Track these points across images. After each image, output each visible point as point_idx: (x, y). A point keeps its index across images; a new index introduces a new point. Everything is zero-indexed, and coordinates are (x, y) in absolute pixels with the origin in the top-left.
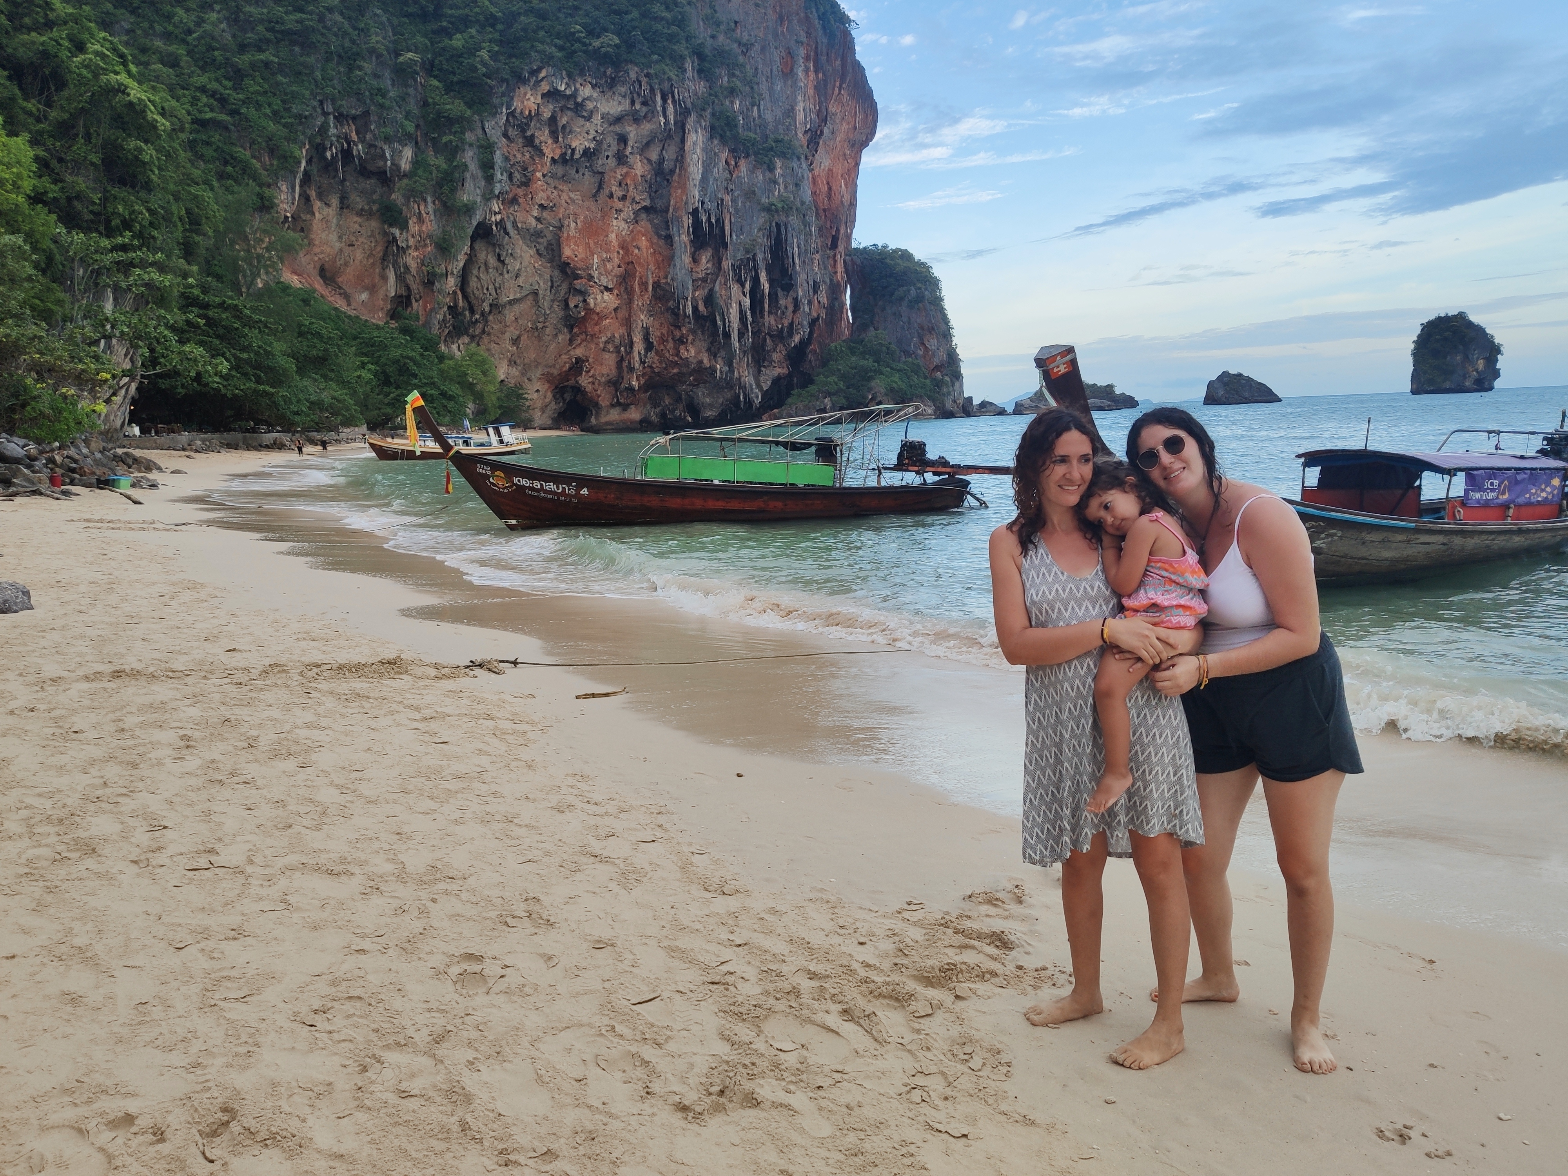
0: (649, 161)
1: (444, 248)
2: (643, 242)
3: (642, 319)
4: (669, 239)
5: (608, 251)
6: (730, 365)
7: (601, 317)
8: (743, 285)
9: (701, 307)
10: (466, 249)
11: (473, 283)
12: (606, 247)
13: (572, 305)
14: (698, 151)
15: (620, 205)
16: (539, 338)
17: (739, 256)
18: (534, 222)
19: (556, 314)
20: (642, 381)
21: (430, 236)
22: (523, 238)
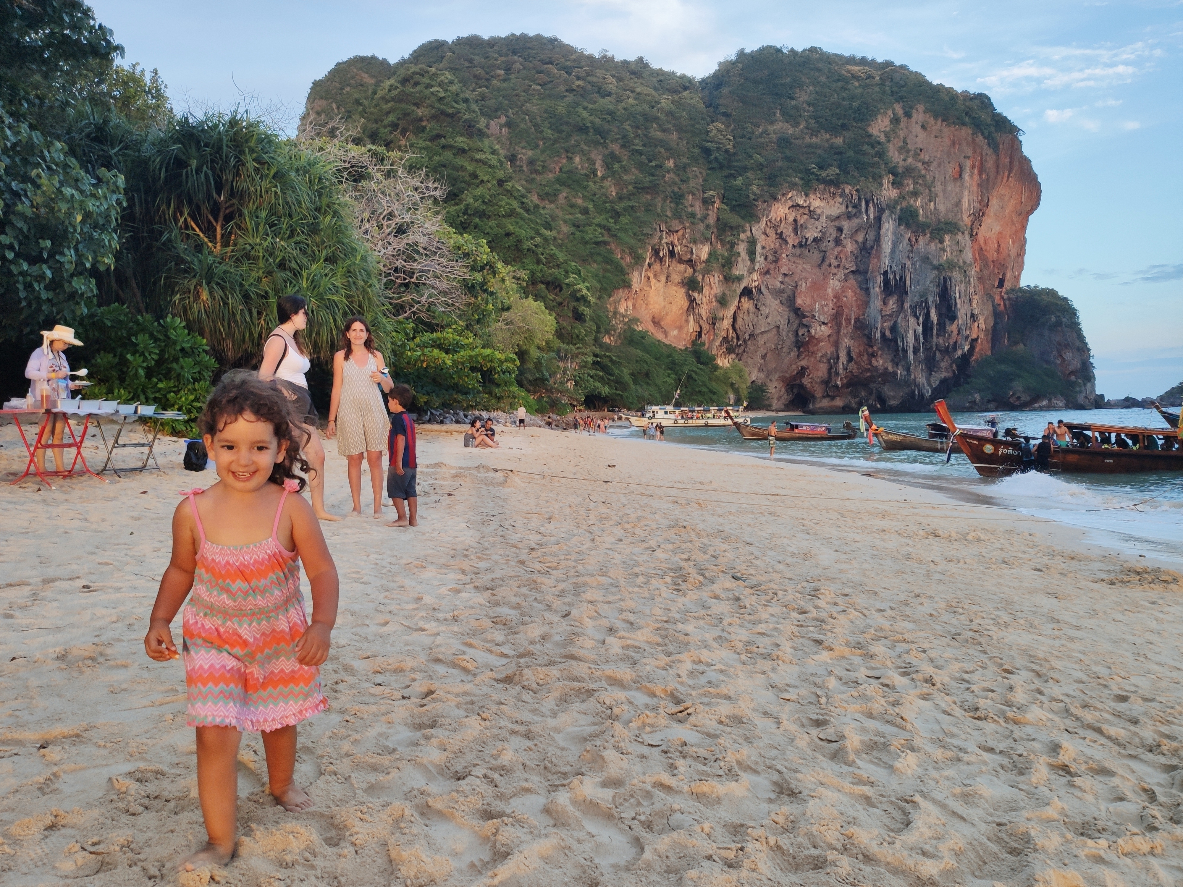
0: (856, 242)
1: (722, 302)
2: (850, 293)
3: (846, 342)
4: (867, 290)
5: (825, 300)
6: (908, 370)
7: (819, 341)
8: (918, 318)
9: (888, 333)
10: (736, 303)
11: (739, 322)
12: (825, 297)
13: (800, 334)
14: (889, 234)
15: (835, 271)
16: (779, 354)
17: (916, 299)
18: (779, 284)
19: (789, 340)
20: (845, 381)
21: (715, 296)
22: (772, 294)
